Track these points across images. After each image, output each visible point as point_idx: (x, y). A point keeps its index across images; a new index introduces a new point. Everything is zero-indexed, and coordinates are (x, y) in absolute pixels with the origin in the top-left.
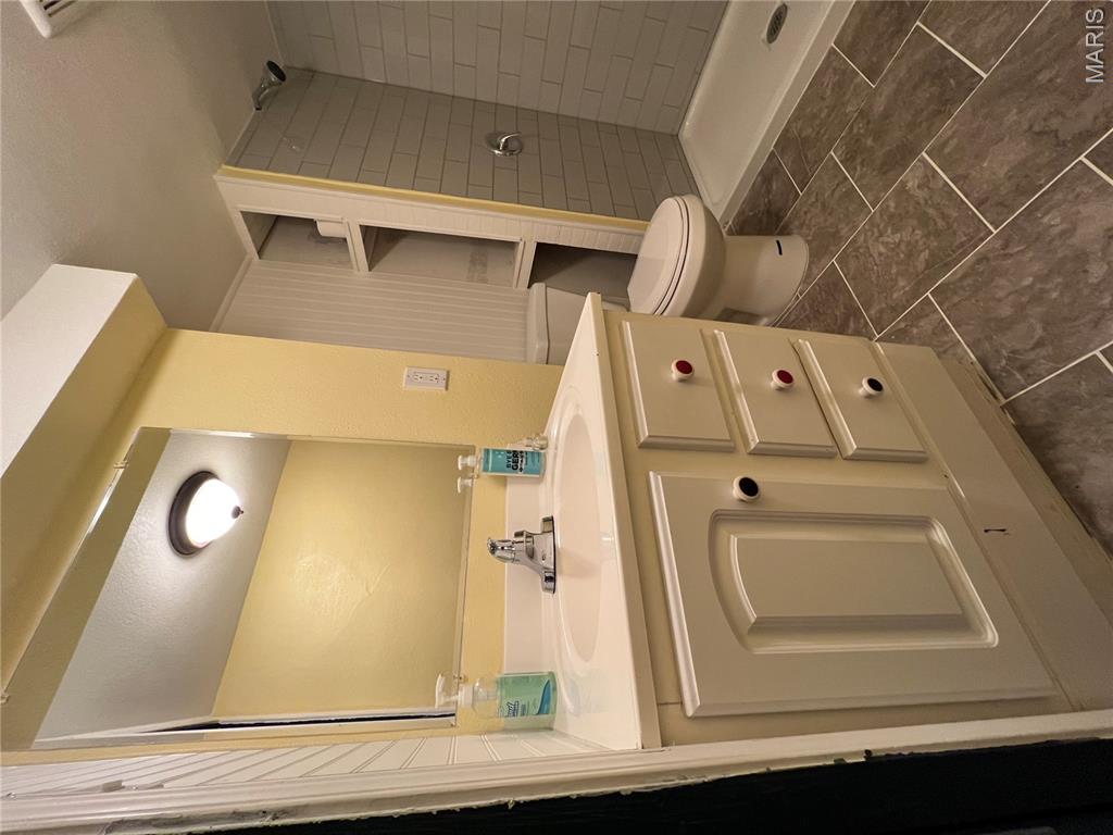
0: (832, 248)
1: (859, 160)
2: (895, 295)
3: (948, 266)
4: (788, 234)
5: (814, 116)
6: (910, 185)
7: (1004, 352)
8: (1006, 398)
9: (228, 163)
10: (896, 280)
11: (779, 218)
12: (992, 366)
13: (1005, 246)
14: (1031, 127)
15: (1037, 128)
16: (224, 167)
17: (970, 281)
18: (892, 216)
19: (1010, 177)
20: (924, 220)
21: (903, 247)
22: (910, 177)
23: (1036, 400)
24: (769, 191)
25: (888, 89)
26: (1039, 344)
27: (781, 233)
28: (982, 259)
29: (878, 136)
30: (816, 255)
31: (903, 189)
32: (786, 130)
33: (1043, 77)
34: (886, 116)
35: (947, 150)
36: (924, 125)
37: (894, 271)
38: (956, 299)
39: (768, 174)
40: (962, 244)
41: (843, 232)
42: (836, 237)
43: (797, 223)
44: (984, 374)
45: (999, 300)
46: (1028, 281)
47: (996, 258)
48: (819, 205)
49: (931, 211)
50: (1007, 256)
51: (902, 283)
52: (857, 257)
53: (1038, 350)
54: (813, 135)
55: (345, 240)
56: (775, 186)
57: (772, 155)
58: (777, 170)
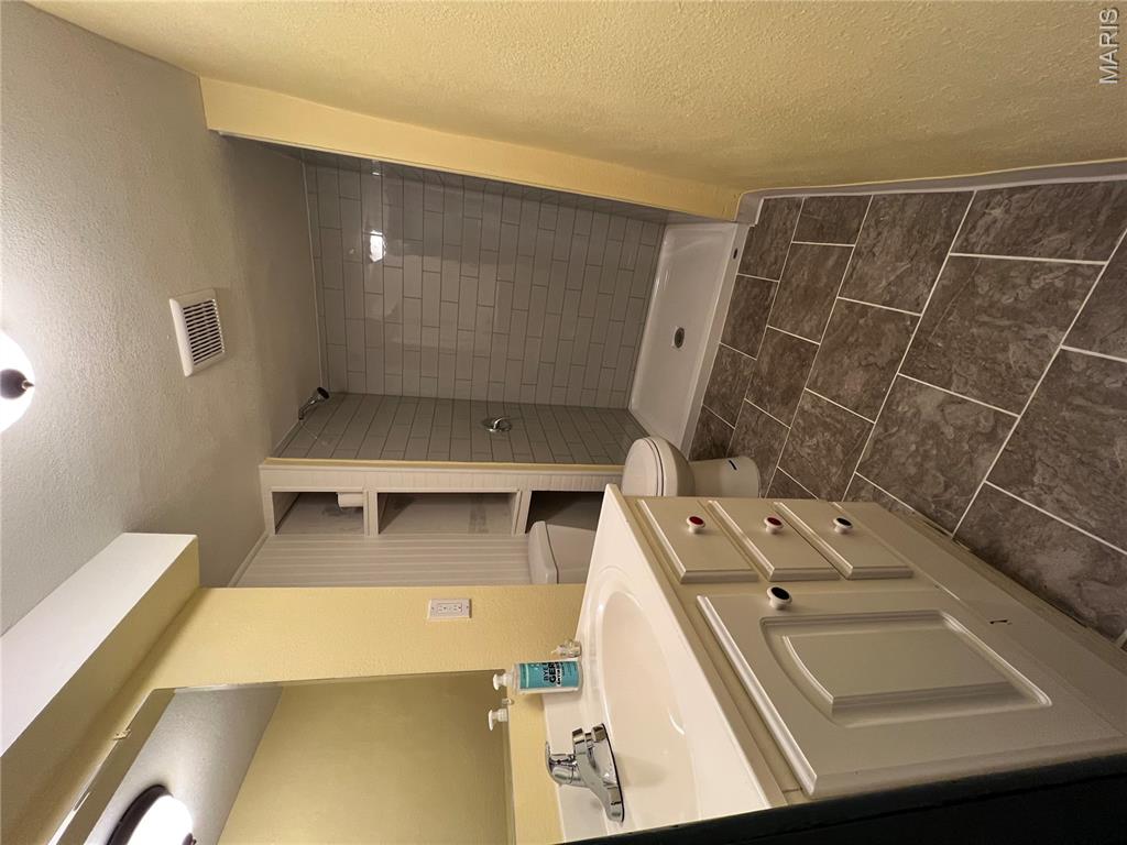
0: (773, 459)
1: (766, 400)
2: (833, 479)
3: (858, 451)
4: (737, 456)
5: (725, 381)
6: (806, 407)
7: (930, 499)
8: (952, 532)
9: (272, 456)
10: (828, 469)
11: (725, 448)
12: (927, 511)
13: (886, 430)
14: (860, 364)
15: (863, 363)
16: (269, 458)
17: (877, 457)
18: (804, 429)
19: (865, 392)
20: (827, 427)
21: (822, 446)
22: (804, 403)
23: (972, 527)
24: (709, 431)
25: (766, 359)
26: (947, 487)
27: (730, 455)
28: (876, 441)
29: (771, 385)
30: (763, 466)
31: (803, 412)
32: (708, 392)
33: (851, 339)
34: (771, 373)
35: (819, 384)
36: (798, 374)
37: (824, 463)
38: (876, 471)
39: (705, 421)
40: (859, 436)
41: (776, 446)
42: (773, 451)
43: (739, 448)
44: (927, 519)
45: (904, 464)
46: (913, 447)
47: (885, 438)
48: (751, 433)
49: (828, 420)
50: (891, 435)
51: (834, 470)
52: (793, 460)
53: (950, 490)
54: (728, 392)
55: (362, 508)
56: (713, 427)
57: (703, 409)
58: (711, 417)
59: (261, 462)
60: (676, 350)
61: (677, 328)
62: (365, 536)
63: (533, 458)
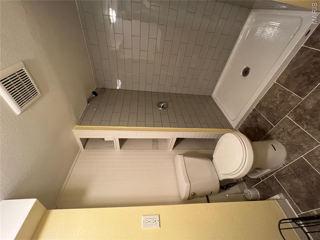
9: (77, 125)
16: (76, 126)
24: (257, 121)
48: (286, 133)
55: (113, 141)
56: (259, 120)
57: (254, 110)
58: (259, 115)
59: (73, 128)
60: (242, 77)
61: (245, 67)
62: (116, 150)
63: (178, 125)
